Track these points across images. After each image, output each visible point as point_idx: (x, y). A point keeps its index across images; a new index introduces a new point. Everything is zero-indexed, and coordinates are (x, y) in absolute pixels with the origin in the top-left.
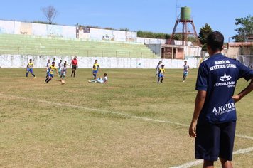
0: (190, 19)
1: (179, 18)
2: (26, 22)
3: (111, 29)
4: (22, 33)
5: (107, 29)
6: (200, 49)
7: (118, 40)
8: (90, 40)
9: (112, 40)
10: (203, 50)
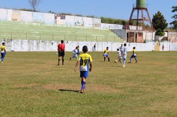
0: (145, 7)
1: (135, 6)
2: (16, 10)
3: (80, 16)
4: (13, 19)
5: (77, 16)
6: (154, 33)
7: (86, 25)
8: (69, 26)
9: (83, 25)
10: (156, 34)
